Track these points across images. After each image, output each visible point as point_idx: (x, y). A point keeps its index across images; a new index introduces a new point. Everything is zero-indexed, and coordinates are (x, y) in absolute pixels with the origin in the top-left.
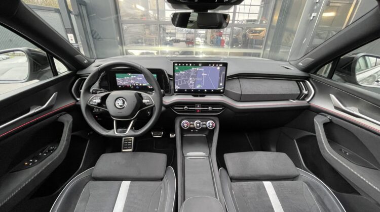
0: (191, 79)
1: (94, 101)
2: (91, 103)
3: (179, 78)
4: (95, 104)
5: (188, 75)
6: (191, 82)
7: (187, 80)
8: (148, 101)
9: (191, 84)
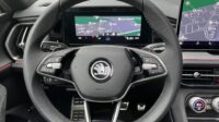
0: (211, 22)
1: (49, 65)
2: (44, 69)
3: (188, 20)
4: (51, 71)
5: (207, 17)
6: (210, 28)
7: (203, 25)
8: (154, 66)
9: (210, 32)
